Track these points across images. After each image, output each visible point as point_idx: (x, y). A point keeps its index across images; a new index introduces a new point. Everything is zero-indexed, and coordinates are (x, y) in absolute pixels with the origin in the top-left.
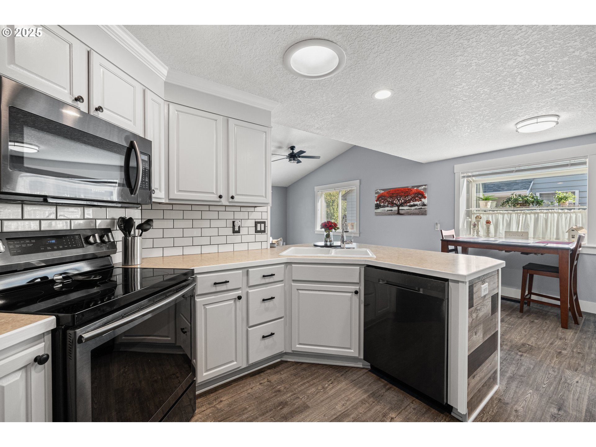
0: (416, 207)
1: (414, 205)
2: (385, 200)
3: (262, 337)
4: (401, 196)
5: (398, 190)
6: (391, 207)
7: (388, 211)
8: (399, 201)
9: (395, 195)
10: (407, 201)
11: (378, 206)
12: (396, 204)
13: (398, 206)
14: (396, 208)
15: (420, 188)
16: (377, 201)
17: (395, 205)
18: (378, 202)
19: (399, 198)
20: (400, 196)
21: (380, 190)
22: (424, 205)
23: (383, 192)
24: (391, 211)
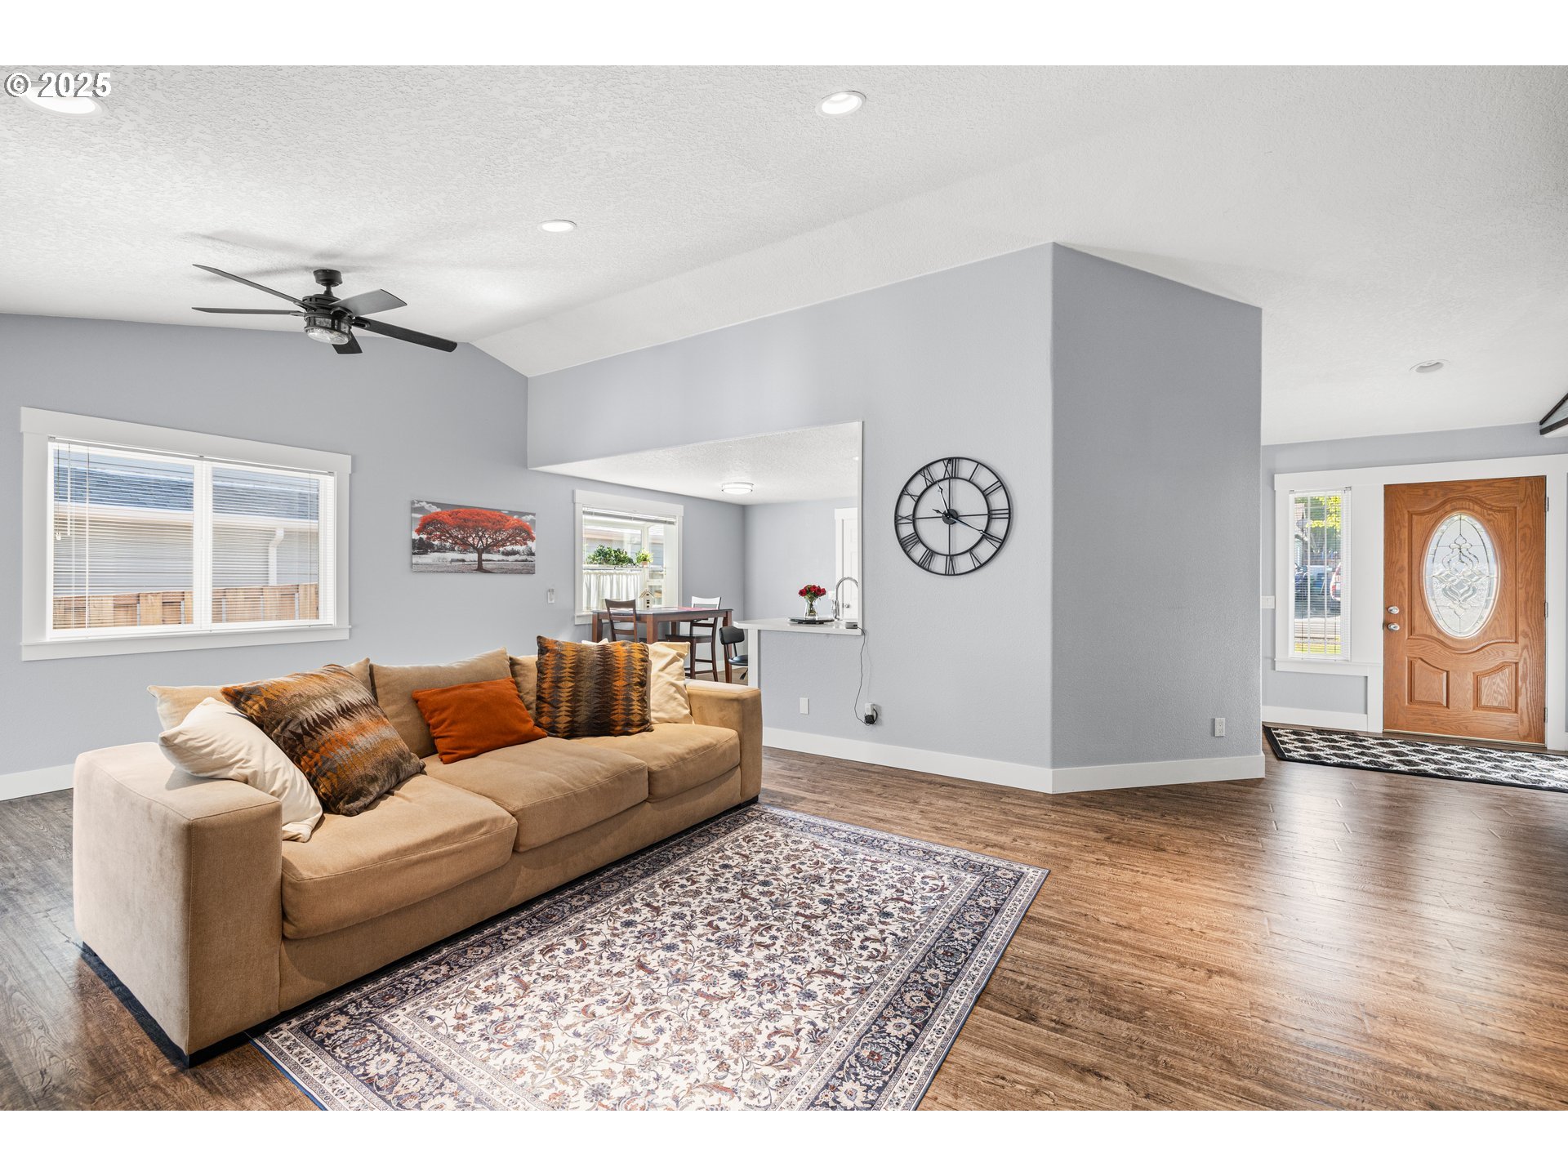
0: (517, 557)
1: (514, 553)
2: (445, 533)
4: (485, 530)
5: (478, 514)
6: (460, 552)
7: (452, 561)
8: (480, 539)
9: (470, 524)
10: (499, 541)
11: (421, 547)
12: (473, 545)
13: (480, 552)
14: (474, 556)
15: (524, 518)
16: (419, 531)
17: (471, 549)
18: (424, 537)
19: (480, 533)
20: (482, 527)
21: (428, 503)
22: (532, 554)
23: (439, 510)
24: (461, 563)
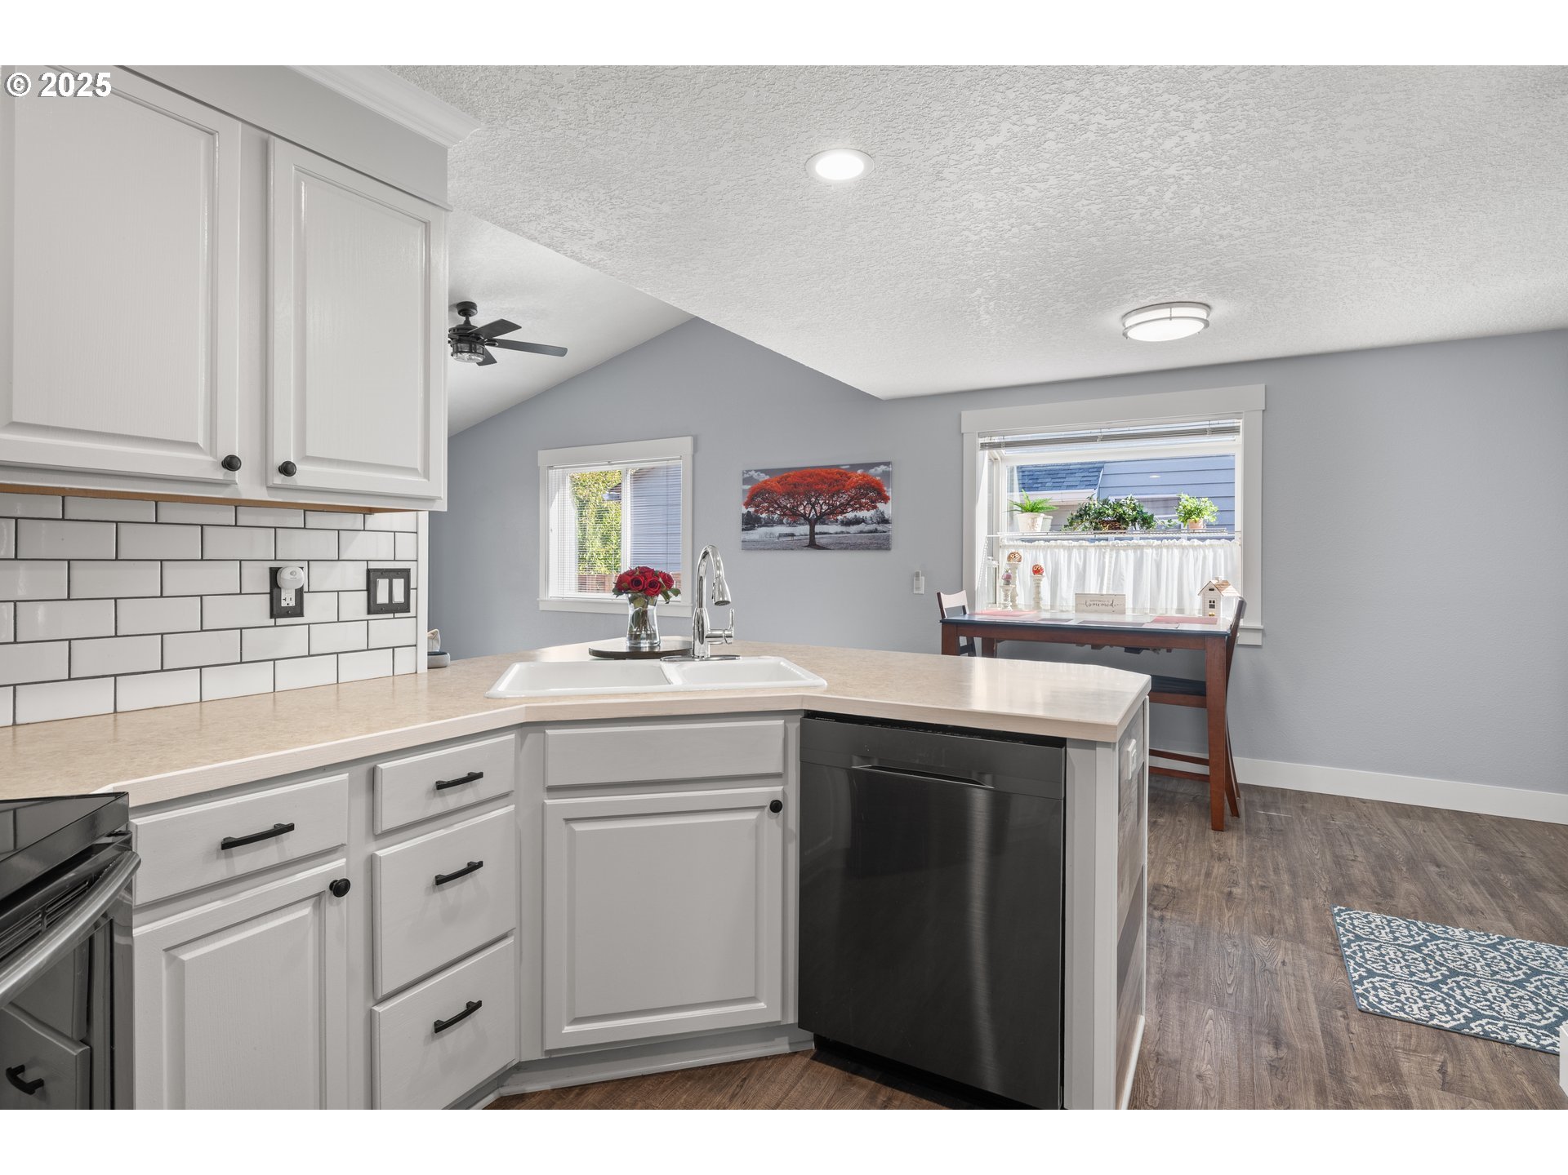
0: (862, 527)
1: (857, 521)
2: (773, 503)
3: (431, 1027)
4: (819, 494)
5: (811, 475)
6: (790, 525)
7: (781, 536)
8: (813, 507)
9: (801, 489)
10: (837, 507)
11: (750, 522)
12: (804, 516)
13: (812, 523)
14: (804, 529)
15: (872, 471)
16: (747, 505)
17: (802, 520)
18: (752, 510)
19: (813, 500)
20: (816, 491)
21: (756, 471)
22: (884, 521)
23: (767, 477)
24: (790, 538)
